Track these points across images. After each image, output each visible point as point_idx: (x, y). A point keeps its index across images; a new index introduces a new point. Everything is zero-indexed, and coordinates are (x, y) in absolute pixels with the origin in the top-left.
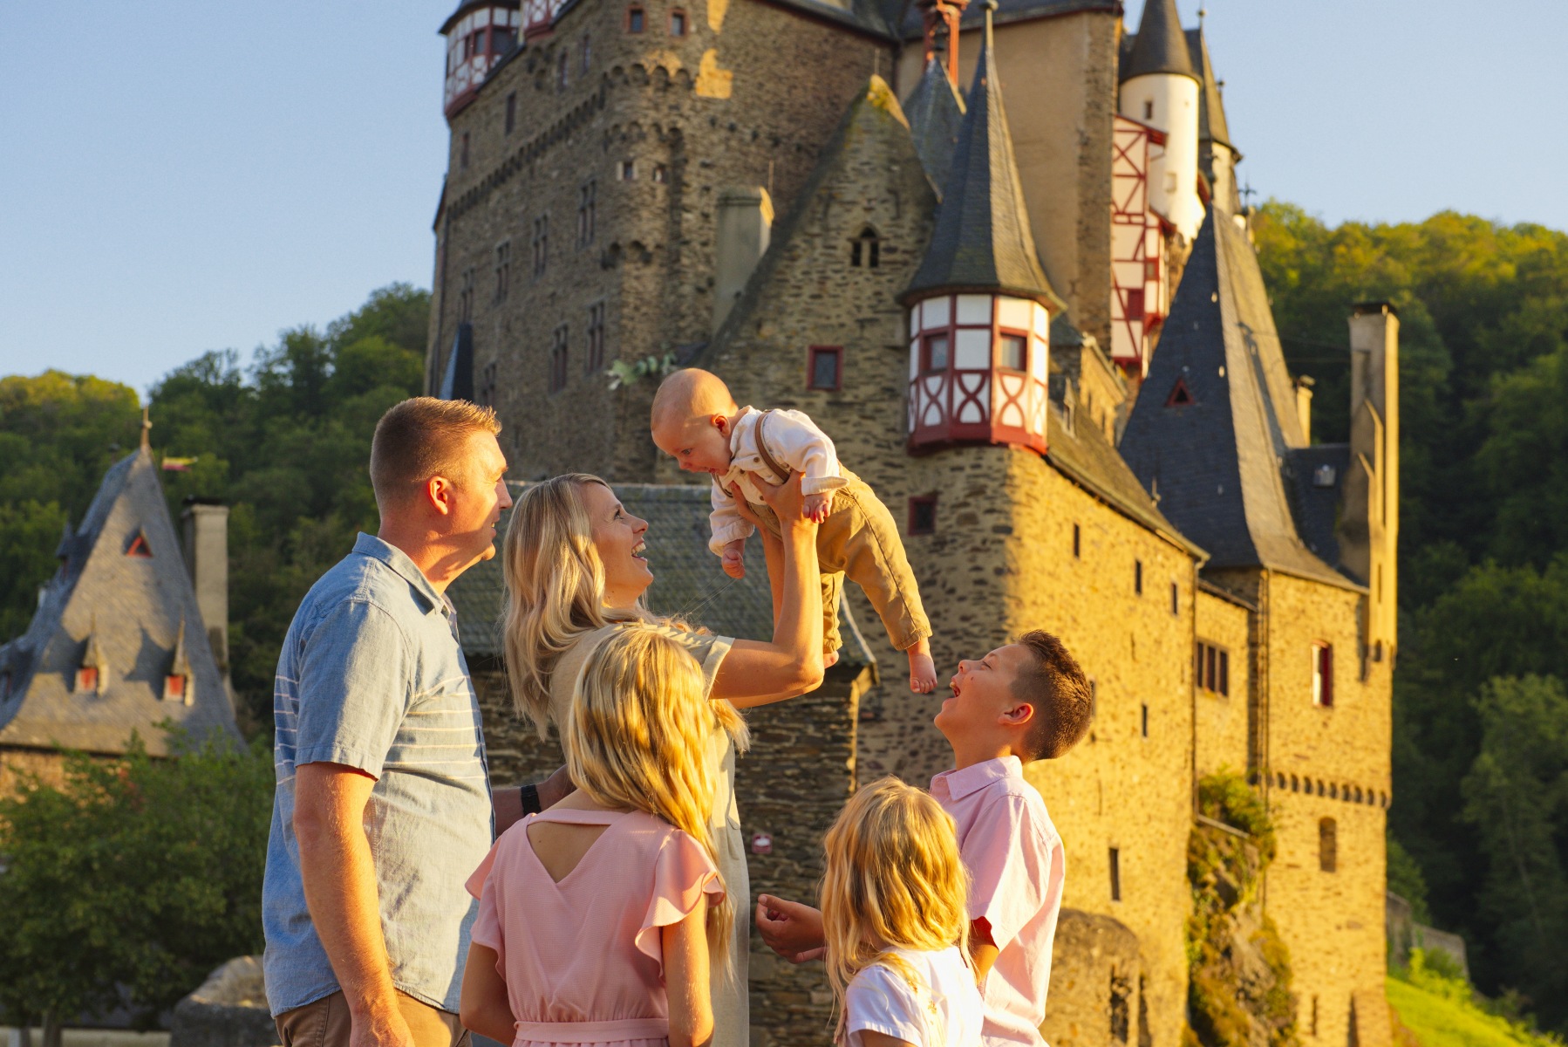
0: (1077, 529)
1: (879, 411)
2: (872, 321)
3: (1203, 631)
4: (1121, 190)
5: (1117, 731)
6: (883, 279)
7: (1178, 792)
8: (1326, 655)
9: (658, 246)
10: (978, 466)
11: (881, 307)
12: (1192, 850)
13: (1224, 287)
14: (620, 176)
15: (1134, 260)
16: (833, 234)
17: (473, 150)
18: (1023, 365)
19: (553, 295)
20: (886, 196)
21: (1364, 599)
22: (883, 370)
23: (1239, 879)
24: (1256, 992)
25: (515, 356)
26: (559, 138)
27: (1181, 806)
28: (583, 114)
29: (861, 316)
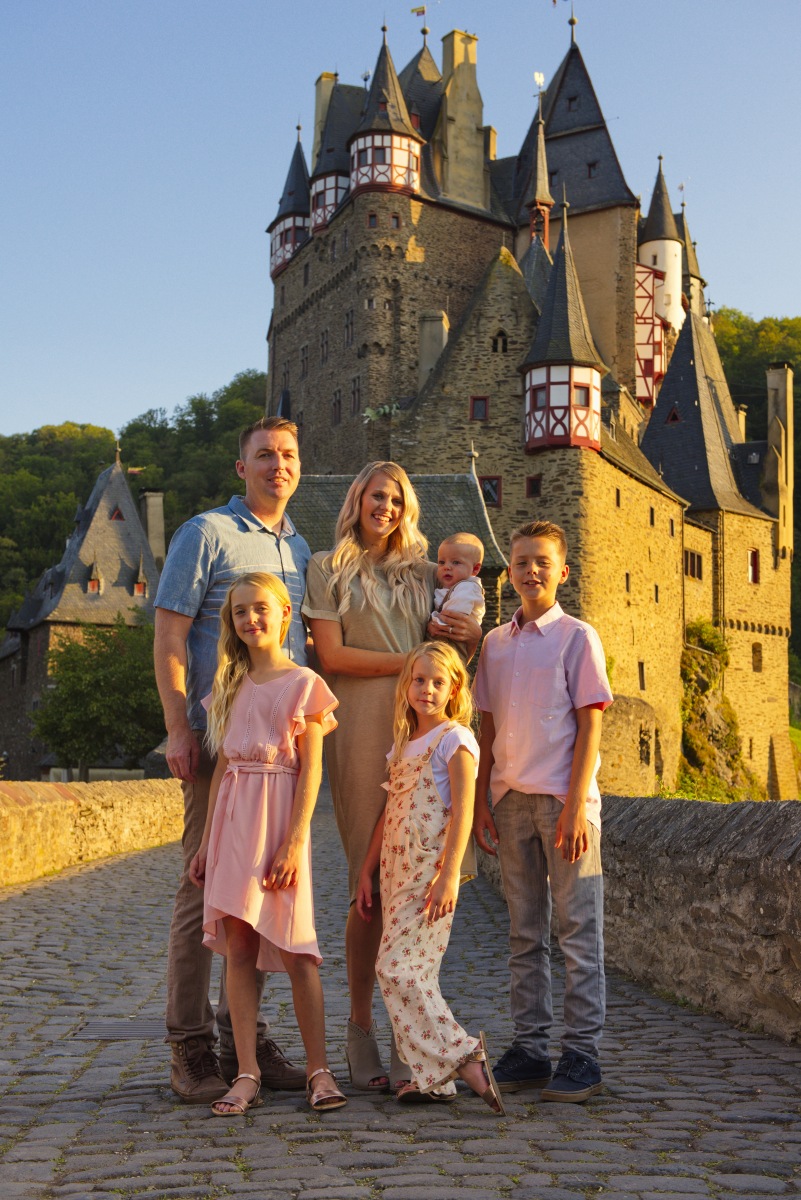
0: (618, 491)
1: (510, 431)
2: (505, 382)
3: (687, 545)
4: (640, 305)
5: (642, 600)
6: (510, 359)
7: (675, 631)
8: (755, 556)
9: (388, 345)
10: (564, 459)
11: (509, 374)
12: (683, 662)
13: (697, 357)
14: (366, 307)
15: (648, 343)
16: (482, 335)
17: (287, 295)
18: (587, 403)
19: (332, 373)
20: (510, 313)
21: (776, 525)
22: (512, 408)
23: (709, 677)
24: (719, 736)
25: (313, 407)
26: (333, 287)
27: (677, 639)
28: (345, 274)
29: (498, 379)
